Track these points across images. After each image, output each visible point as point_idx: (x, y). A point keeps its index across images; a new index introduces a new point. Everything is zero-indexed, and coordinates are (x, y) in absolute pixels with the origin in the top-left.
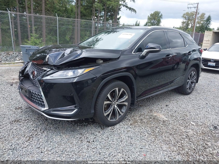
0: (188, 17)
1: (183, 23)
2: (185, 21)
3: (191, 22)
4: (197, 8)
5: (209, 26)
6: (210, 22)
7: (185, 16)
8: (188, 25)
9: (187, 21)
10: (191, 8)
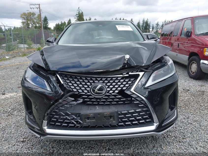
0: (26, 18)
1: (23, 23)
2: (24, 21)
3: (30, 22)
4: (40, 9)
5: (48, 26)
6: (47, 22)
7: (23, 16)
8: (28, 24)
9: (26, 21)
10: (33, 8)
